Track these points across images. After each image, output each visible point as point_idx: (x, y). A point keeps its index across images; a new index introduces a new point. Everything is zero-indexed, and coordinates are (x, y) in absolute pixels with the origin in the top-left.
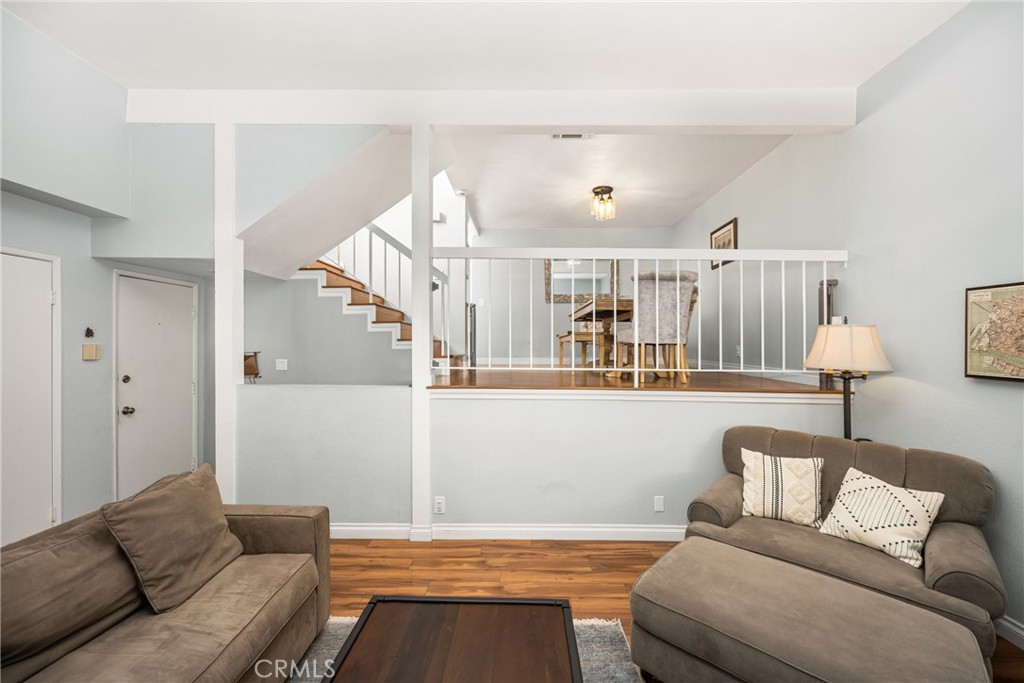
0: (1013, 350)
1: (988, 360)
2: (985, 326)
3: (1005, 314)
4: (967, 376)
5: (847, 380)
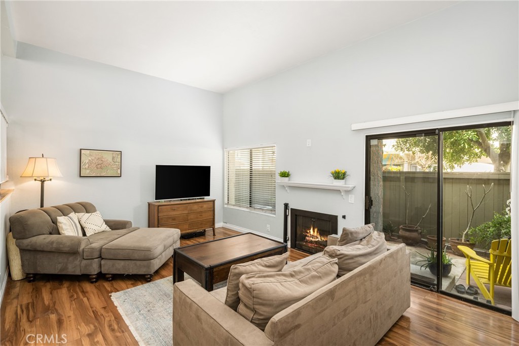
0: (95, 168)
1: (88, 171)
2: (87, 161)
3: (93, 158)
4: (80, 176)
5: (43, 182)
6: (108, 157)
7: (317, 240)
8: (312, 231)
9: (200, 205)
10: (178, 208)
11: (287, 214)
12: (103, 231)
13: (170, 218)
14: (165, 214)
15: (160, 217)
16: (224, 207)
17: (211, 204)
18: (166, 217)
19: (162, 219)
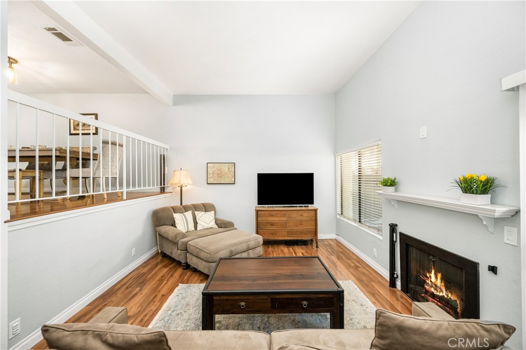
0: (217, 177)
1: (212, 179)
2: (211, 172)
3: (215, 169)
4: (207, 184)
5: (181, 187)
6: (225, 168)
7: (441, 294)
8: (433, 275)
9: (300, 213)
10: (277, 214)
11: (395, 240)
12: (211, 228)
13: (268, 223)
14: (264, 219)
15: (259, 221)
16: (337, 218)
17: (313, 213)
18: (265, 221)
19: (261, 223)
